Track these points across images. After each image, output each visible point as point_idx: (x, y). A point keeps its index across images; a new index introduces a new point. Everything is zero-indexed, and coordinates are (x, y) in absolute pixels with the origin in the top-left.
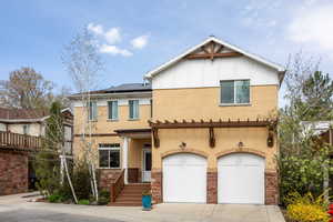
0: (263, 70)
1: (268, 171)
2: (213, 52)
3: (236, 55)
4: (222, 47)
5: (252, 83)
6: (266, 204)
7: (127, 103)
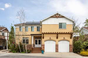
0: (68, 21)
1: (70, 44)
2: (57, 16)
3: (63, 17)
4: (60, 15)
5: (67, 24)
6: (70, 52)
7: (31, 27)
